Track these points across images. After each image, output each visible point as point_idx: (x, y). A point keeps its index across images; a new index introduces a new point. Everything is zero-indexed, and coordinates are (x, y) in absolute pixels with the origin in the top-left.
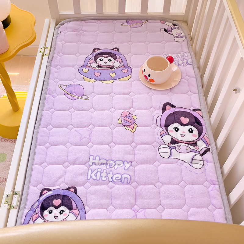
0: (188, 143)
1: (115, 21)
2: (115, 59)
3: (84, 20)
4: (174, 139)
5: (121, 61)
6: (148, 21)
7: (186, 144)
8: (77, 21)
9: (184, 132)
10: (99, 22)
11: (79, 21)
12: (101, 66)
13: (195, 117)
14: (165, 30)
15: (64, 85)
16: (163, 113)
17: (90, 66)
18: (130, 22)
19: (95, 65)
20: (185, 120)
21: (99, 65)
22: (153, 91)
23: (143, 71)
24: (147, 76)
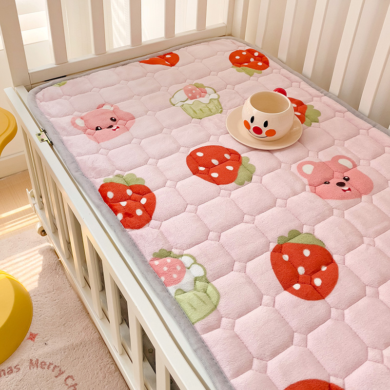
23: (250, 122)
24: (261, 126)
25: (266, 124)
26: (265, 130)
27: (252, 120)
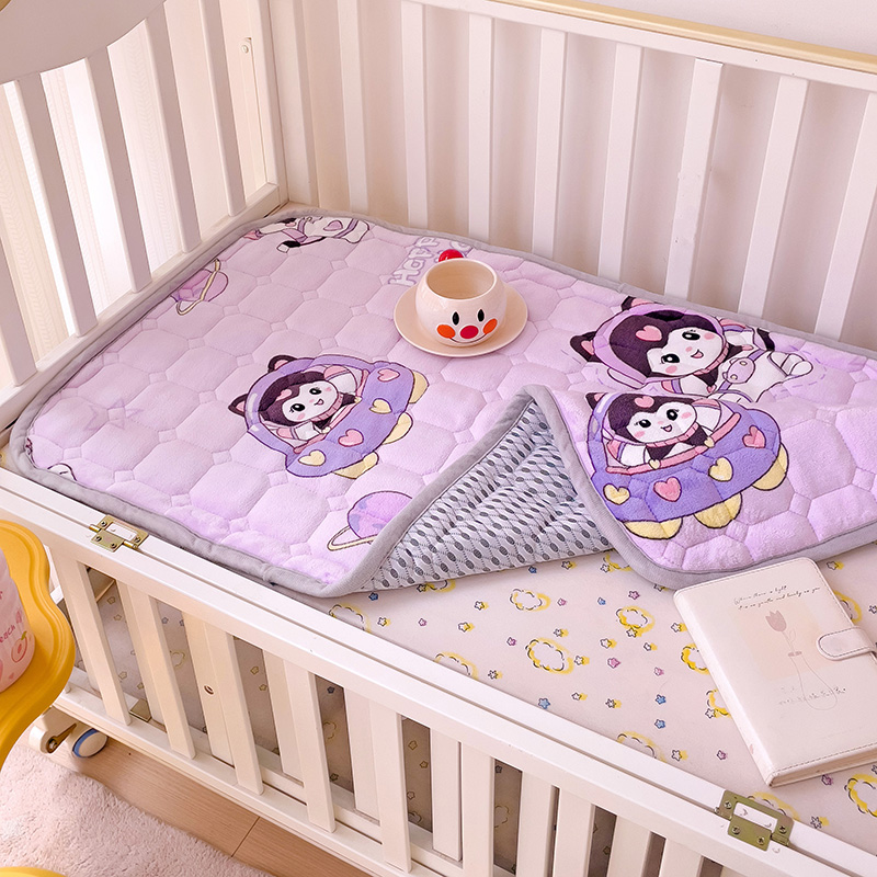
0: (723, 357)
1: (146, 322)
2: (319, 377)
3: (64, 386)
4: (699, 373)
5: (342, 369)
6: (219, 257)
7: (724, 361)
8: (47, 406)
9: (689, 349)
10: (108, 357)
11: (52, 400)
12: (324, 417)
13: (647, 315)
14: (291, 244)
15: (340, 533)
16: (600, 361)
17: (302, 443)
18: (184, 293)
19: (307, 432)
20: (651, 333)
21: (317, 419)
22: (509, 353)
23: (452, 324)
24: (475, 322)
25: (481, 316)
26: (481, 326)
27: (456, 319)
